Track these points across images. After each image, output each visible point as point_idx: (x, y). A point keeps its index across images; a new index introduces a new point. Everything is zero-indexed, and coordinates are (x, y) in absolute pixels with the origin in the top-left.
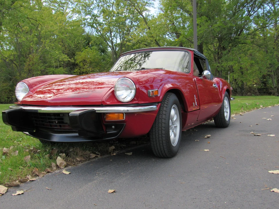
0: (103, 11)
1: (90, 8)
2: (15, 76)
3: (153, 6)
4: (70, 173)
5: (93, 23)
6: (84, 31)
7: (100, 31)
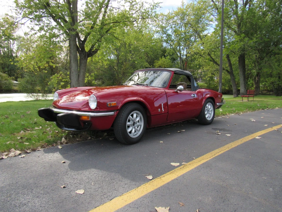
0: (175, 31)
1: (166, 29)
2: (115, 77)
3: (212, 26)
4: (61, 148)
5: (168, 40)
6: (162, 46)
7: (172, 46)
